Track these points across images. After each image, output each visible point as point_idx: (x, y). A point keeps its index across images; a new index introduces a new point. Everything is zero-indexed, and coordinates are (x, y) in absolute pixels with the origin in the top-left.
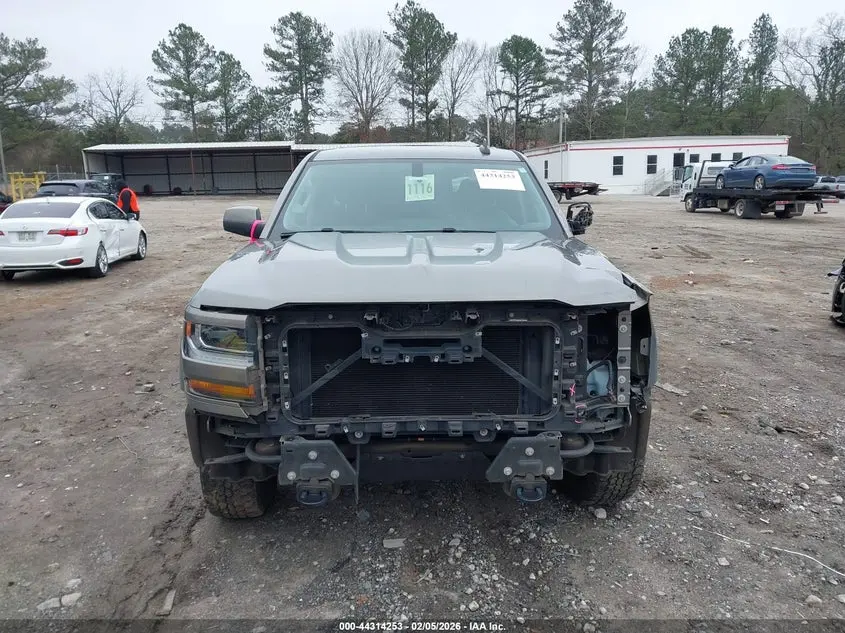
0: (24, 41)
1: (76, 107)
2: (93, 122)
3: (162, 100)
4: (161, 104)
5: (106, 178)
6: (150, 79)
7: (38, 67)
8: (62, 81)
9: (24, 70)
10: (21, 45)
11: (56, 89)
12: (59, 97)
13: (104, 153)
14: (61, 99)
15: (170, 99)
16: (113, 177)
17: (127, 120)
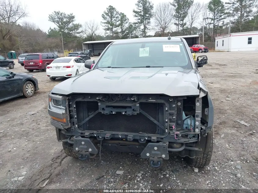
0: (70, 14)
1: (82, 32)
2: (86, 35)
3: (104, 28)
4: (104, 29)
5: (88, 51)
6: (101, 22)
7: (72, 21)
8: (79, 24)
9: (69, 22)
10: (69, 15)
11: (77, 27)
12: (77, 29)
13: (88, 44)
14: (78, 29)
15: (106, 27)
16: (90, 51)
17: (95, 34)
